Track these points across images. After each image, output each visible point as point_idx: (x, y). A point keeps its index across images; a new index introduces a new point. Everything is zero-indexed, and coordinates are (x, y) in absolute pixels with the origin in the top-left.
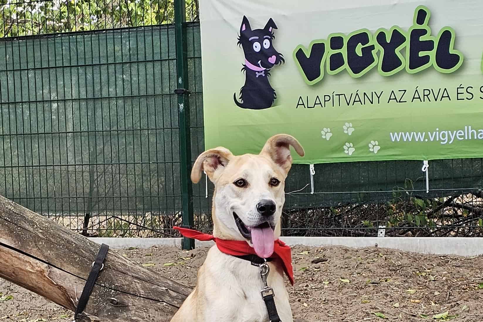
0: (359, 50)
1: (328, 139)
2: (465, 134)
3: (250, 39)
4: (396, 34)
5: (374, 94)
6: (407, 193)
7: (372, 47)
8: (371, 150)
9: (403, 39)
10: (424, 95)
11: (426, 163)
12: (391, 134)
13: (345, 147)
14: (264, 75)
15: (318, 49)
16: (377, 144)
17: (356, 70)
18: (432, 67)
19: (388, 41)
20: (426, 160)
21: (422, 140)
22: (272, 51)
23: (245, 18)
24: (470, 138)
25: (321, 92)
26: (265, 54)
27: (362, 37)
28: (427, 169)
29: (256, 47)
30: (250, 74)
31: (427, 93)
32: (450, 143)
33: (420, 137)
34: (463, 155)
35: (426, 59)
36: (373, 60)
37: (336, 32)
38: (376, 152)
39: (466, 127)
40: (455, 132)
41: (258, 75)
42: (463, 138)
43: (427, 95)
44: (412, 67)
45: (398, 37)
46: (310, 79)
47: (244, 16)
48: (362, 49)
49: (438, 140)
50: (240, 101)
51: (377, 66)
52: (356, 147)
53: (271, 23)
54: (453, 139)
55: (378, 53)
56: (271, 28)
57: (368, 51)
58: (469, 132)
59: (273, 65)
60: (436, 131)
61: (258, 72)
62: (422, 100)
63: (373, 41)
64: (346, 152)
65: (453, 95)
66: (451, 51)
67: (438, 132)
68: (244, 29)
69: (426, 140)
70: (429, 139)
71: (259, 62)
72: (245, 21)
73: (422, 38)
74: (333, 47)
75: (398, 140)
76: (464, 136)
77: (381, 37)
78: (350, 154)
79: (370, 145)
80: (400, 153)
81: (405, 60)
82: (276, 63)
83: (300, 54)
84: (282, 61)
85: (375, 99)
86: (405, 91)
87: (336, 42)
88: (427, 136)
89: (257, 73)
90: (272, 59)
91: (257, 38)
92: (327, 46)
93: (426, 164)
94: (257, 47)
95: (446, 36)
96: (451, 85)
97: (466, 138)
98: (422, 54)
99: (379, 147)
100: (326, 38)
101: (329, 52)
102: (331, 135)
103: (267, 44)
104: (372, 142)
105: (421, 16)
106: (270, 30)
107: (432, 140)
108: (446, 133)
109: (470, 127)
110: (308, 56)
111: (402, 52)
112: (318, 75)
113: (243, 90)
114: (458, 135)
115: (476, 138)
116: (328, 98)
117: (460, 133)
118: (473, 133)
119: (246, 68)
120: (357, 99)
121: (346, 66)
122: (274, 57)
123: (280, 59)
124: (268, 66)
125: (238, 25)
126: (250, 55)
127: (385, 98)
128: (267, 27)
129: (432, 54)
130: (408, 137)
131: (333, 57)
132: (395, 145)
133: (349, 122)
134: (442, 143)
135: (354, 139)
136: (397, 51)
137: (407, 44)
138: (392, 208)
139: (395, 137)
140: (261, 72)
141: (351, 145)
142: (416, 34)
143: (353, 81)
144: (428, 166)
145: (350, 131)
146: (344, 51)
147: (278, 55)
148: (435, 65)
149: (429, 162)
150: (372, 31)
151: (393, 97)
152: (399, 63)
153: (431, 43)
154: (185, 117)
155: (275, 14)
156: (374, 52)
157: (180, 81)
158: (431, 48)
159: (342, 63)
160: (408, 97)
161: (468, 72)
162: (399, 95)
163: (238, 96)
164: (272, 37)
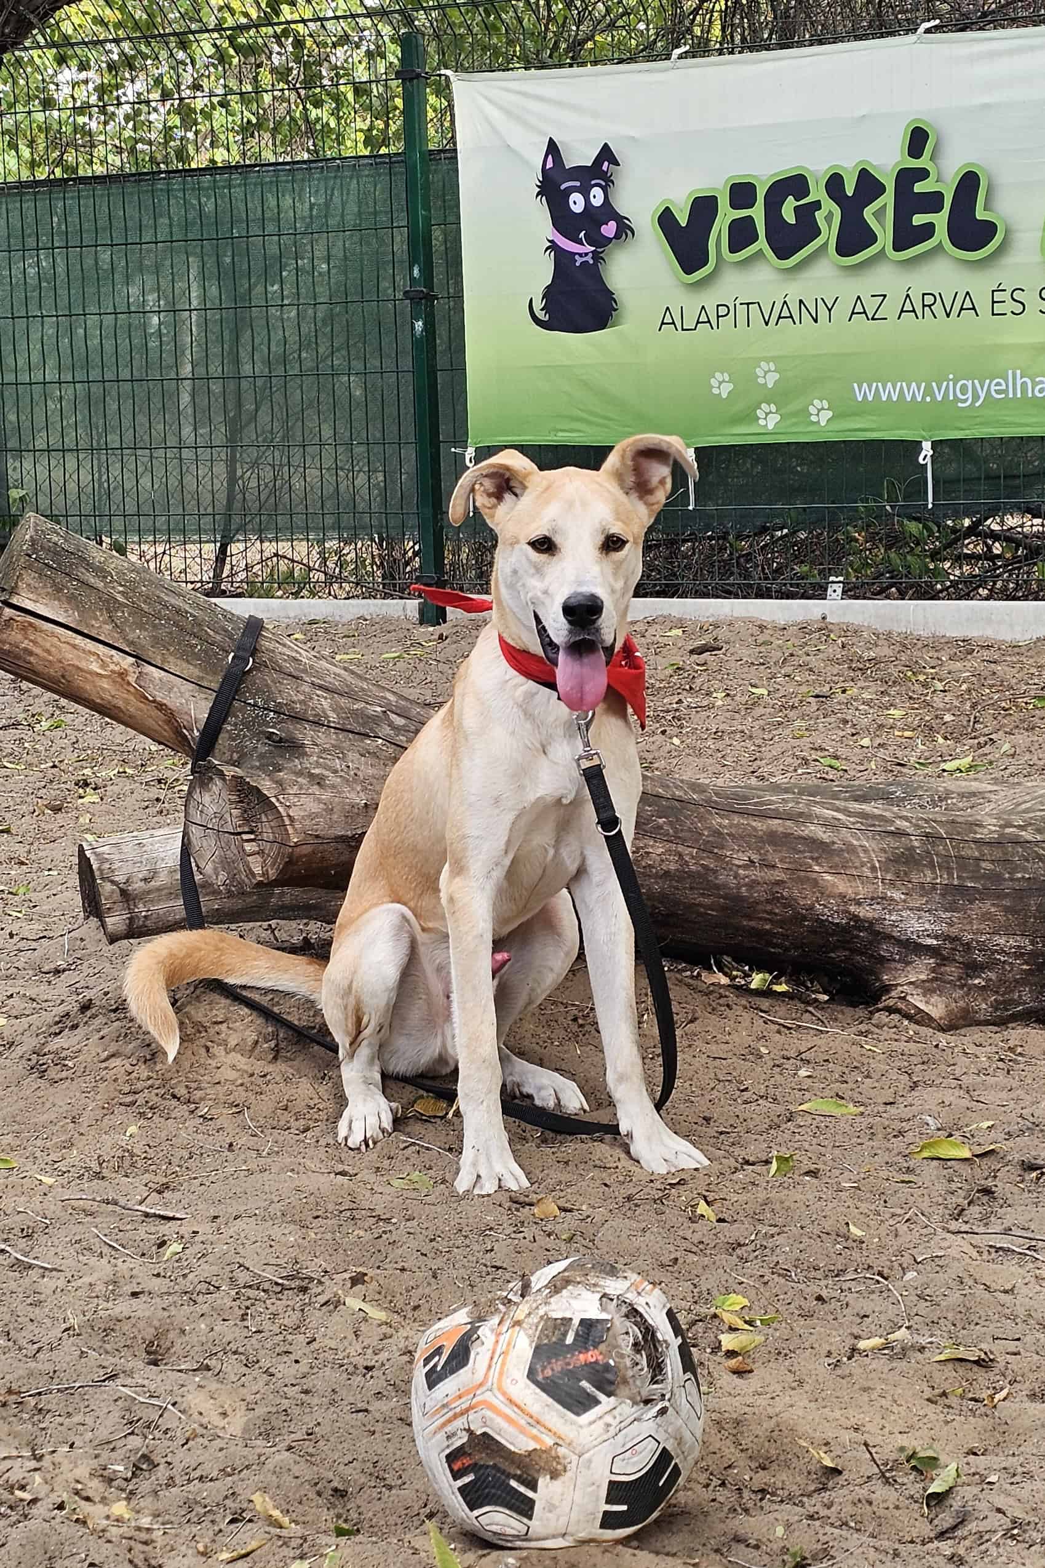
0: (788, 213)
1: (724, 396)
2: (1007, 386)
3: (563, 187)
4: (865, 176)
5: (820, 301)
6: (888, 508)
7: (817, 205)
8: (814, 419)
9: (881, 189)
10: (924, 306)
11: (927, 446)
12: (855, 385)
13: (759, 413)
14: (591, 262)
15: (704, 208)
16: (826, 407)
17: (783, 253)
18: (940, 246)
19: (850, 192)
20: (926, 440)
21: (919, 399)
22: (608, 211)
23: (552, 143)
24: (1019, 395)
25: (710, 300)
26: (594, 218)
27: (796, 185)
28: (928, 460)
29: (575, 203)
30: (562, 259)
31: (929, 300)
32: (977, 404)
33: (914, 392)
34: (1003, 430)
35: (928, 231)
36: (818, 233)
37: (742, 172)
38: (823, 424)
39: (1010, 372)
40: (988, 381)
41: (579, 260)
42: (1003, 396)
43: (930, 306)
44: (898, 247)
45: (869, 186)
46: (688, 270)
47: (551, 139)
48: (796, 209)
49: (951, 398)
50: (541, 315)
51: (826, 244)
52: (783, 411)
53: (606, 154)
54: (982, 396)
55: (829, 218)
56: (606, 163)
57: (806, 213)
58: (1017, 382)
59: (610, 241)
60: (948, 380)
61: (580, 255)
62: (920, 315)
63: (817, 192)
64: (762, 422)
65: (983, 304)
66: (980, 214)
67: (951, 383)
68: (550, 164)
69: (928, 399)
70: (934, 398)
71: (582, 234)
72: (552, 148)
73: (919, 187)
74: (734, 205)
75: (870, 399)
76: (1006, 391)
77: (835, 184)
78: (771, 427)
79: (812, 410)
80: (874, 426)
81: (885, 234)
82: (617, 236)
83: (666, 219)
84: (629, 233)
85: (823, 312)
86: (885, 296)
87: (742, 193)
88: (928, 391)
89: (577, 257)
90: (609, 229)
91: (578, 184)
92: (724, 202)
93: (927, 448)
94: (577, 204)
95: (969, 183)
96: (980, 285)
97: (1011, 396)
98: (918, 220)
99: (830, 414)
100: (721, 188)
101: (726, 215)
102: (730, 386)
103: (597, 197)
104: (816, 402)
105: (918, 140)
106: (605, 168)
107: (939, 399)
108: (969, 384)
109: (1018, 372)
110: (683, 223)
111: (879, 214)
112: (705, 262)
113: (548, 293)
114: (993, 388)
115: (1030, 395)
116: (724, 311)
117: (998, 384)
118: (1024, 384)
119: (553, 246)
120: (785, 313)
121: (762, 243)
122: (613, 225)
123: (624, 229)
124: (600, 242)
125: (537, 157)
126: (562, 219)
127: (842, 310)
128: (598, 161)
129: (940, 220)
130: (889, 392)
131: (735, 226)
132: (863, 409)
133: (768, 360)
134: (960, 405)
135: (779, 396)
136: (868, 213)
137: (888, 199)
138: (857, 540)
139: (863, 392)
140: (586, 254)
141: (773, 408)
142: (907, 178)
143: (777, 276)
144: (931, 452)
145: (771, 380)
146: (757, 213)
147: (621, 221)
148: (947, 244)
149: (934, 445)
150: (817, 171)
151: (859, 309)
152: (872, 239)
153: (938, 196)
154: (426, 345)
155: (612, 133)
156: (820, 216)
157: (416, 272)
158: (938, 208)
159: (755, 238)
160: (890, 309)
161: (1011, 259)
162: (871, 307)
163: (538, 305)
164: (607, 183)
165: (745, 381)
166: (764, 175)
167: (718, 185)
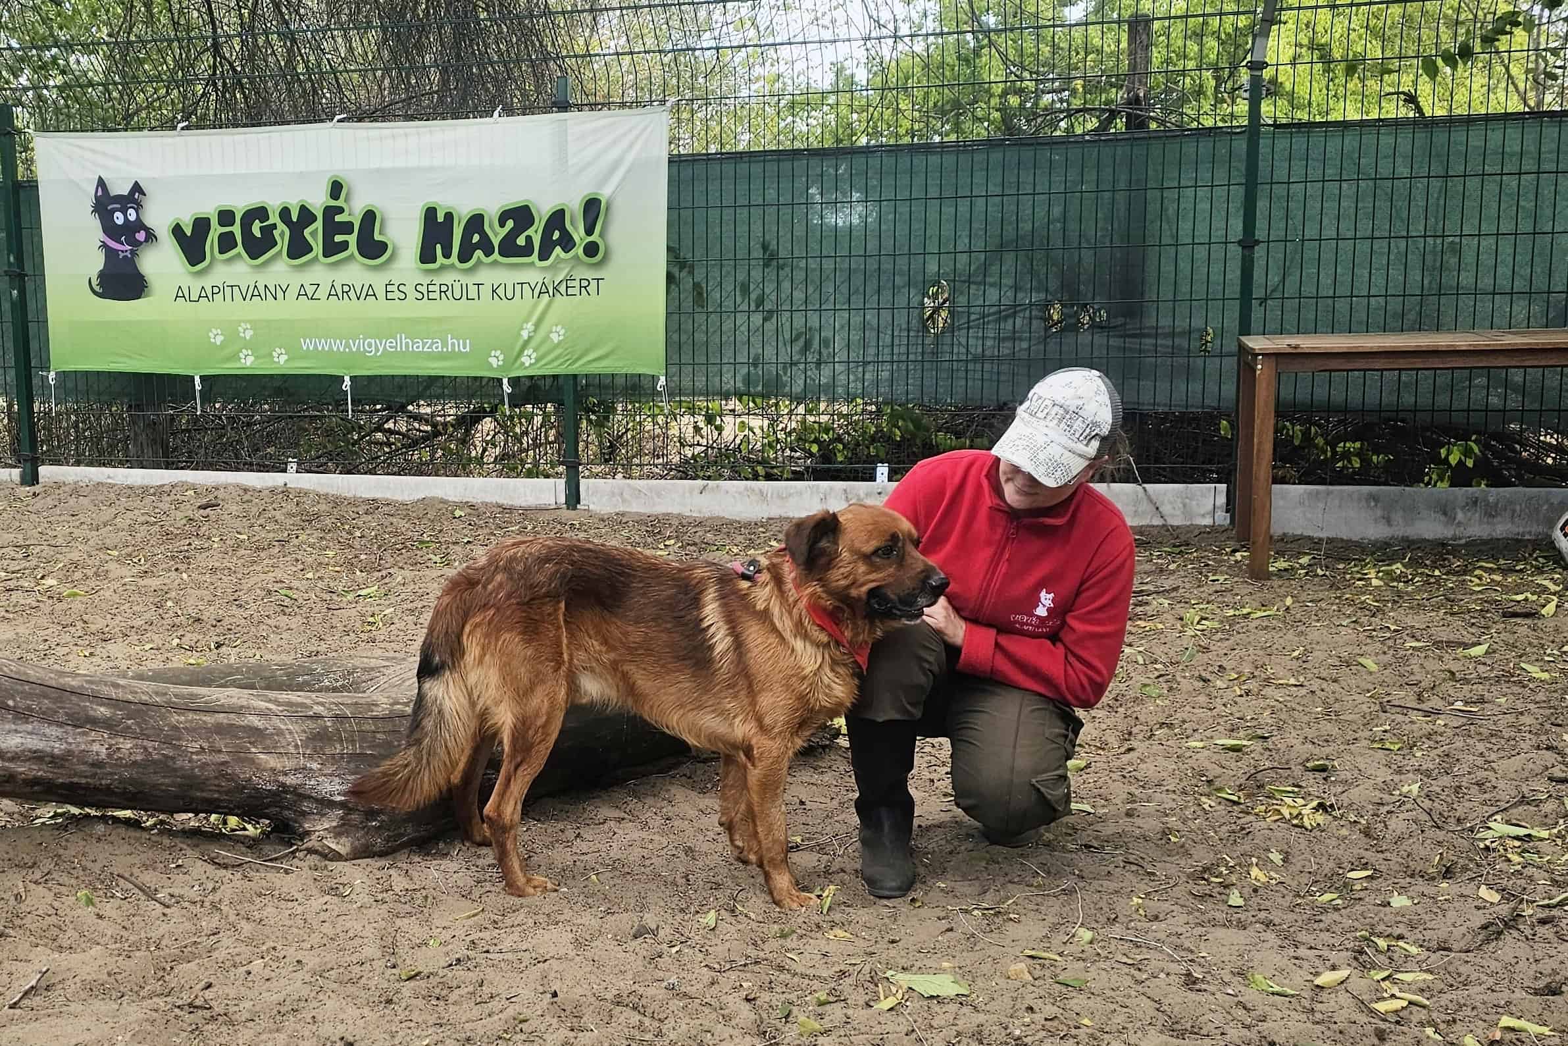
0: (256, 229)
1: (218, 344)
2: (396, 344)
3: (109, 208)
4: (303, 209)
5: (278, 287)
7: (274, 226)
8: (276, 360)
9: (313, 219)
10: (343, 292)
11: (347, 379)
12: (302, 340)
13: (241, 355)
14: (129, 256)
15: (201, 225)
16: (283, 353)
17: (253, 257)
18: (352, 256)
19: (295, 219)
20: (347, 376)
21: (342, 350)
22: (139, 225)
23: (100, 179)
24: (404, 350)
25: (208, 282)
26: (130, 228)
27: (260, 213)
28: (348, 387)
29: (117, 218)
30: (110, 253)
31: (346, 289)
32: (378, 355)
33: (338, 346)
34: (394, 371)
35: (344, 246)
36: (276, 244)
37: (227, 203)
38: (282, 363)
39: (398, 335)
40: (384, 341)
41: (121, 255)
42: (394, 350)
43: (347, 292)
44: (326, 255)
45: (307, 215)
46: (193, 264)
47: (100, 177)
48: (261, 228)
49: (362, 350)
50: (97, 289)
51: (280, 252)
52: (256, 354)
53: (137, 188)
54: (381, 350)
55: (282, 234)
56: (137, 194)
57: (268, 231)
58: (403, 342)
59: (141, 243)
60: (360, 339)
61: (122, 251)
62: (341, 298)
63: (274, 218)
64: (242, 361)
65: (381, 293)
66: (377, 237)
67: (361, 341)
68: (100, 193)
69: (347, 350)
70: (350, 349)
71: (123, 238)
72: (101, 183)
73: (338, 218)
74: (221, 224)
75: (311, 349)
76: (396, 347)
77: (285, 213)
78: (248, 364)
79: (275, 354)
80: (313, 365)
81: (318, 247)
82: (146, 240)
83: (177, 231)
84: (153, 238)
85: (280, 294)
86: (318, 285)
87: (226, 217)
88: (347, 345)
89: (120, 253)
90: (141, 236)
91: (118, 206)
92: (214, 222)
93: (347, 381)
94: (119, 218)
95: (370, 217)
96: (378, 281)
97: (399, 350)
98: (338, 238)
99: (286, 357)
100: (212, 211)
101: (216, 230)
102: (222, 338)
103: (132, 215)
104: (277, 350)
105: (336, 188)
106: (136, 197)
107: (355, 350)
108: (373, 341)
109: (403, 335)
110: (189, 234)
111: (313, 234)
112: (204, 259)
113: (102, 275)
114: (388, 345)
115: (411, 350)
116: (216, 290)
117: (390, 343)
118: (407, 344)
119: (104, 245)
120: (256, 293)
121: (240, 249)
122: (143, 233)
123: (151, 236)
124: (136, 244)
125: (91, 189)
126: (110, 229)
127: (293, 292)
128: (132, 192)
129: (352, 239)
130: (323, 345)
131: (222, 237)
132: (306, 356)
133: (245, 322)
134: (367, 354)
135: (253, 345)
137: (319, 224)
139: (307, 345)
140: (126, 251)
141: (250, 352)
142: (330, 212)
143: (249, 270)
144: (350, 383)
145: (248, 335)
146: (236, 229)
147: (148, 230)
148: (356, 253)
149: (352, 379)
150: (274, 205)
151: (302, 292)
152: (310, 249)
153: (351, 224)
154: (21, 306)
155: (142, 175)
156: (276, 233)
157: (12, 259)
158: (351, 232)
159: (236, 245)
160: (322, 293)
161: (399, 265)
162: (310, 290)
163: (95, 282)
164: (138, 207)
165: (232, 336)
166: (240, 204)
167: (210, 210)
